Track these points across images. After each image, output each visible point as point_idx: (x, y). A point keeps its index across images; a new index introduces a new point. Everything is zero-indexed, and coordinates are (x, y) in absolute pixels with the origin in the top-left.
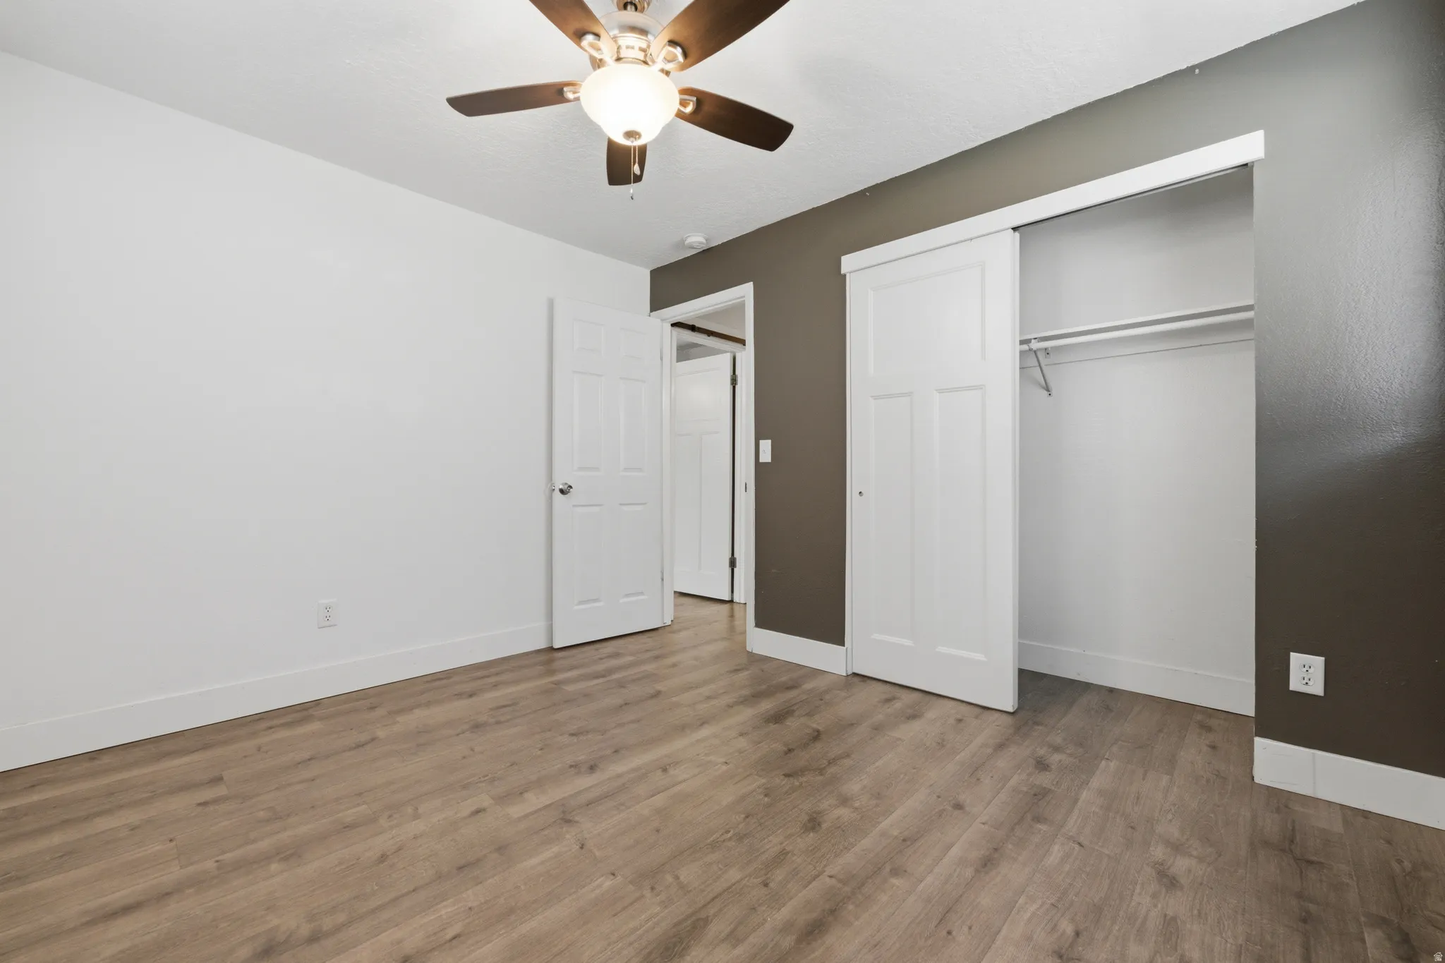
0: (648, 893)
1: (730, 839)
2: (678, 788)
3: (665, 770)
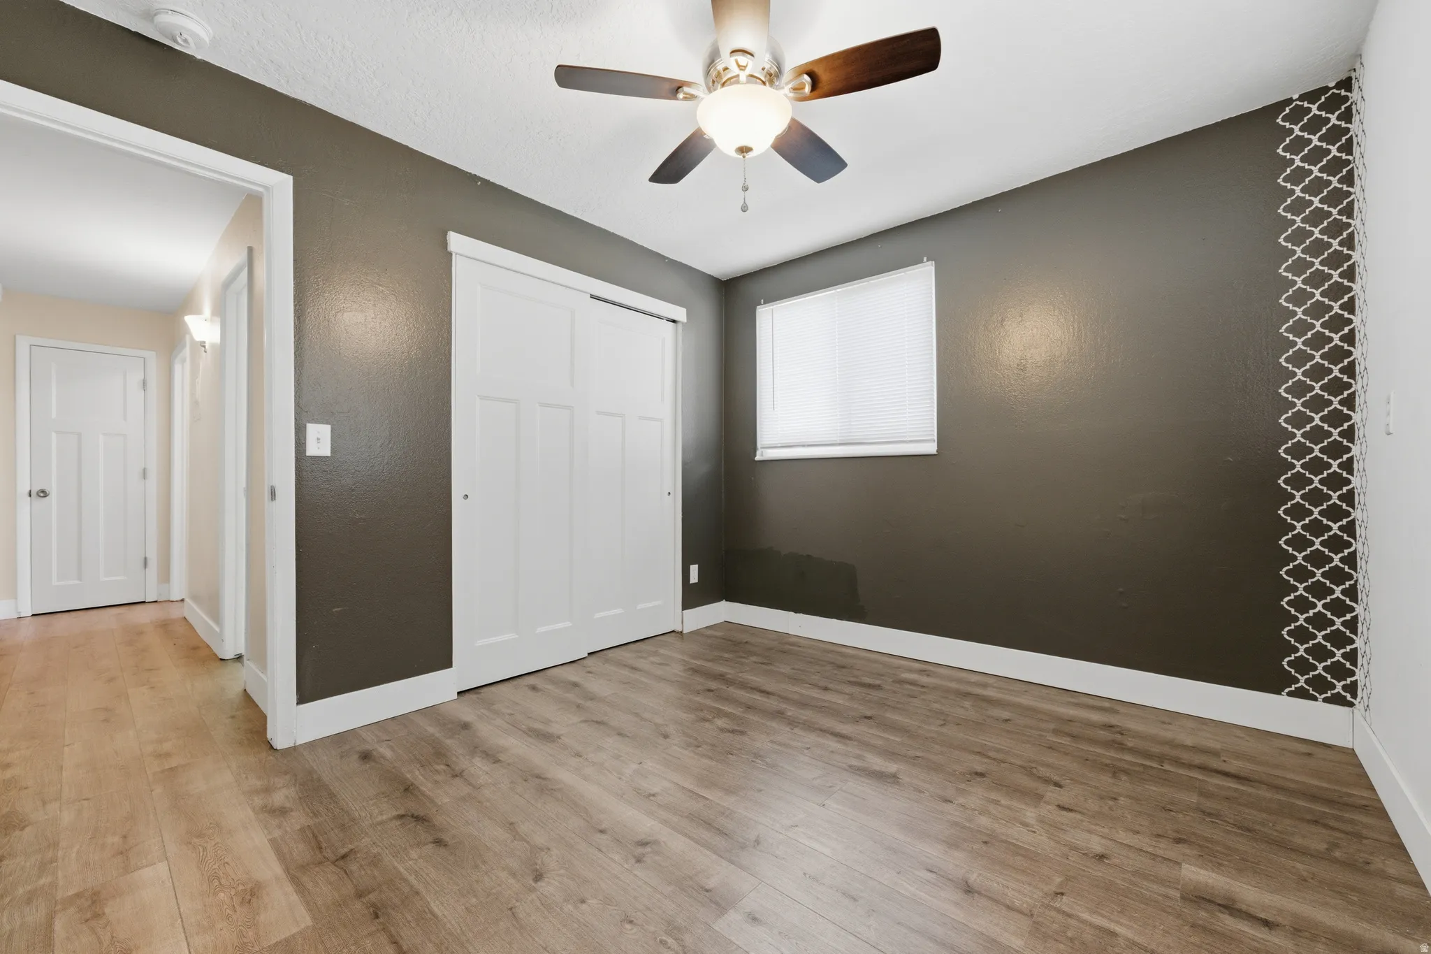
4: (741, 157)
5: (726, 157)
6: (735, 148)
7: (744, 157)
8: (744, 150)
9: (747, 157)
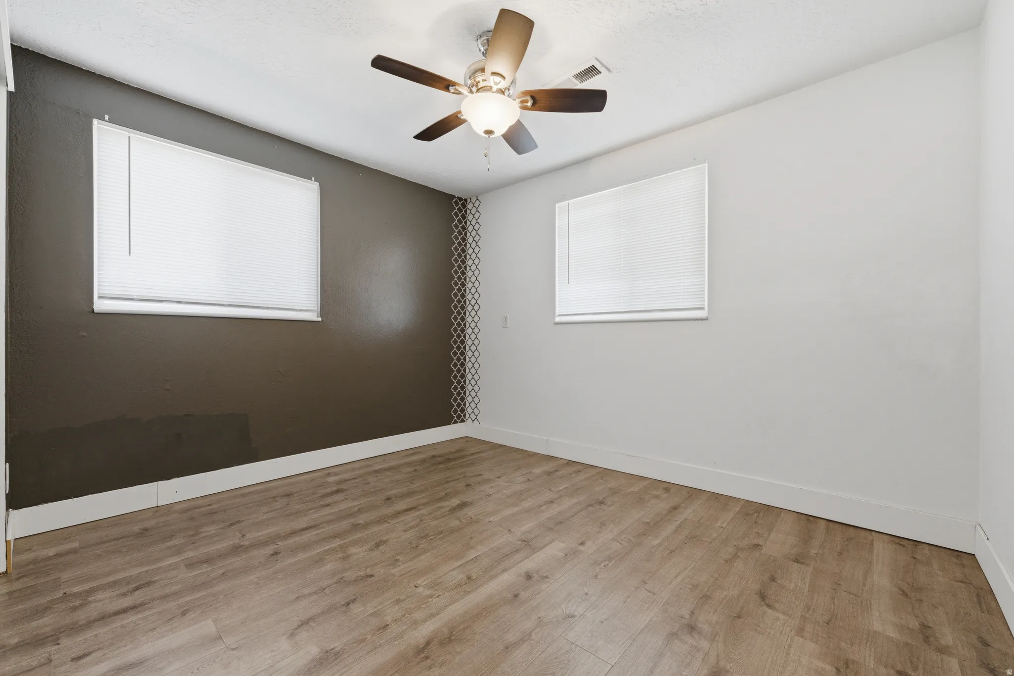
0: (473, 517)
1: (431, 536)
2: (460, 563)
3: (469, 578)
4: (487, 136)
5: (479, 135)
6: (483, 131)
7: (489, 136)
8: (489, 132)
9: (491, 136)
